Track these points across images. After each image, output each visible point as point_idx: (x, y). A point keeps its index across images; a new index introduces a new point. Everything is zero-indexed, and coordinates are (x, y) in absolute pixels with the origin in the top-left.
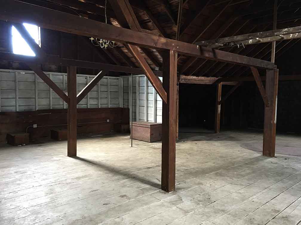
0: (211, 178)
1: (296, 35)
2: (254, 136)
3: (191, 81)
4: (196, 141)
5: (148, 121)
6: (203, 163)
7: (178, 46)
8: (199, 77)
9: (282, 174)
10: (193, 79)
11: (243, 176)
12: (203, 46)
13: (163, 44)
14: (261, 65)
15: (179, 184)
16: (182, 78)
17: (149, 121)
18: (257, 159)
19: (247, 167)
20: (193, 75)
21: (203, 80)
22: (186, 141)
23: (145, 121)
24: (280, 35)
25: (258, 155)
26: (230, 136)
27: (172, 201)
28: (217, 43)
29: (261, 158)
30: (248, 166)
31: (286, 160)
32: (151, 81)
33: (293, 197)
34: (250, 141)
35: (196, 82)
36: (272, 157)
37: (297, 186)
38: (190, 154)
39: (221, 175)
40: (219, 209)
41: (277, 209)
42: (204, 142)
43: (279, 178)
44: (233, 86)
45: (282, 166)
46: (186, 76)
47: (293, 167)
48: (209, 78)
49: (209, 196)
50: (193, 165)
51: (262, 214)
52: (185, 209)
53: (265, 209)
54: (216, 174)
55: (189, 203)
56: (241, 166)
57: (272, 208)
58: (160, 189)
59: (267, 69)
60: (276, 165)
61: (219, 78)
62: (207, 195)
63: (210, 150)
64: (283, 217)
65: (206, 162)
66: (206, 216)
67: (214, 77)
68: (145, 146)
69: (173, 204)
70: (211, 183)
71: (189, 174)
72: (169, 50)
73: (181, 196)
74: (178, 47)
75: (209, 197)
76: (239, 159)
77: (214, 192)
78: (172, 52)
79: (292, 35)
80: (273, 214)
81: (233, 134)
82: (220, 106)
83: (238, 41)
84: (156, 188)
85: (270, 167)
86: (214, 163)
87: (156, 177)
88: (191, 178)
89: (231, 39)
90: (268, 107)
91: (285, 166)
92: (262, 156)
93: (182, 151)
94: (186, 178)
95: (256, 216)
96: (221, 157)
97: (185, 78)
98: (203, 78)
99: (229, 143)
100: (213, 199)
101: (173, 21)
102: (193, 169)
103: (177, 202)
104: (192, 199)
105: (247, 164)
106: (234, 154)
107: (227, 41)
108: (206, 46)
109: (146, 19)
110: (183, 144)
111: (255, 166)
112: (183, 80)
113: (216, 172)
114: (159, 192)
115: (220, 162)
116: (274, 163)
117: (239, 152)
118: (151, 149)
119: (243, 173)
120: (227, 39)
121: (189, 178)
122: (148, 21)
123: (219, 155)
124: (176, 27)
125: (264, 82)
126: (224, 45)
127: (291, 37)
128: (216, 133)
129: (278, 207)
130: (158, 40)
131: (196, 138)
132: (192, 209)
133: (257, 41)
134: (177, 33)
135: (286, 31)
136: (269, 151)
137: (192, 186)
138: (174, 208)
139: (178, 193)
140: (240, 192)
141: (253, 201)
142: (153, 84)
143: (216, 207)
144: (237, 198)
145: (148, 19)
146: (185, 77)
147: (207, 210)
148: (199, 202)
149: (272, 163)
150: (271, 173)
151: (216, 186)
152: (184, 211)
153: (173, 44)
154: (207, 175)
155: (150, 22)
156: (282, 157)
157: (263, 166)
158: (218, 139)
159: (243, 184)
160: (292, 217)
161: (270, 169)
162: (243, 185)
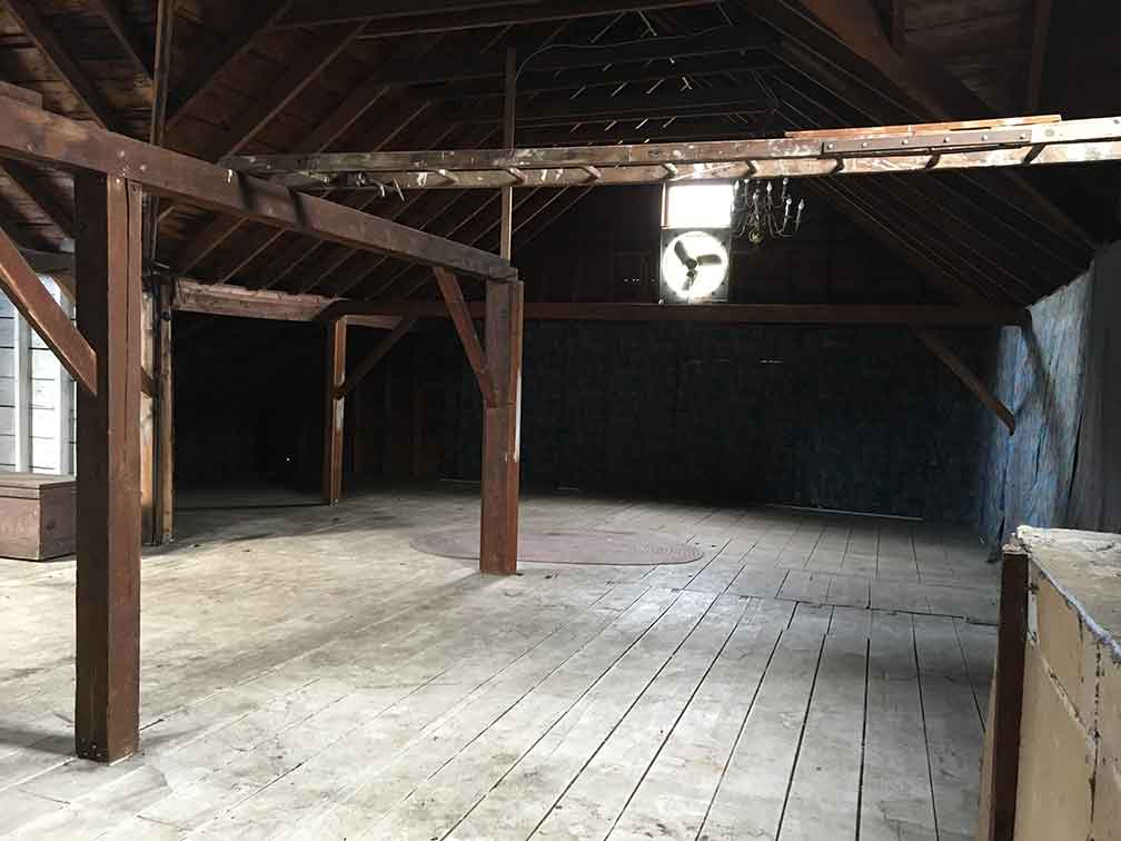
0: (293, 678)
1: (558, 176)
2: (457, 506)
3: (224, 306)
4: (248, 542)
5: (32, 467)
6: (265, 624)
7: (144, 163)
8: (256, 289)
9: (535, 628)
10: (231, 297)
11: (410, 652)
12: (250, 175)
13: (71, 146)
14: (467, 263)
15: (160, 720)
16: (187, 290)
17: (35, 471)
18: (461, 588)
19: (425, 620)
20: (233, 282)
21: (271, 305)
22: (203, 545)
23: (18, 469)
24: (512, 170)
25: (466, 571)
26: (375, 513)
27: (125, 794)
28: (304, 169)
29: (474, 583)
30: (432, 612)
31: (550, 581)
32: (18, 299)
33: (560, 701)
34: (444, 524)
35: (242, 312)
36: (508, 574)
37: (575, 661)
38: (218, 592)
39: (330, 660)
40: (312, 791)
41: (510, 752)
42: (280, 541)
43: (524, 644)
44: (385, 332)
45: (537, 602)
46: (201, 284)
47: (567, 603)
48: (299, 298)
49: (279, 748)
50: (222, 637)
51: (460, 778)
52: (173, 819)
53: (471, 759)
54: (315, 661)
55: (197, 790)
56: (405, 618)
57: (496, 751)
58: (70, 754)
59: (490, 278)
60: (518, 601)
61: (334, 300)
62: (272, 747)
63: (299, 571)
64: (526, 775)
65: (279, 620)
66: (262, 826)
67: (319, 294)
68: (16, 578)
69: (125, 808)
70: (289, 698)
71: (206, 673)
72: (104, 176)
73: (161, 769)
74: (143, 168)
75: (279, 753)
76: (402, 593)
77: (302, 729)
78: (115, 185)
79: (545, 171)
80: (496, 769)
81: (387, 505)
82: (340, 404)
83: (378, 172)
84: (55, 756)
85: (500, 609)
86: (309, 618)
87: (57, 709)
88: (211, 687)
89: (355, 162)
90: (495, 407)
91: (545, 601)
92: (478, 574)
93: (184, 585)
94: (191, 693)
95: (441, 789)
96: (339, 592)
97: (199, 291)
98: (273, 296)
99: (373, 537)
100: (291, 758)
101: (136, 60)
102: (226, 651)
103: (144, 795)
104: (209, 771)
105: (426, 608)
106: (384, 576)
107: (340, 166)
108: (265, 176)
109: (9, 30)
110: (191, 557)
111: (452, 614)
112: (192, 301)
113: (313, 652)
114: (66, 768)
115: (334, 614)
116: (512, 593)
117: (403, 569)
118: (43, 589)
119: (409, 642)
120: (339, 161)
121: (204, 691)
122: (20, 40)
123: (332, 584)
124: (147, 85)
125: (479, 323)
126: (334, 182)
127: (543, 178)
128: (328, 504)
129: (513, 744)
130: (46, 127)
131: (249, 528)
132: (209, 811)
133: (441, 180)
134: (154, 108)
135: (525, 159)
136: (498, 555)
137: (212, 719)
138: (129, 822)
139: (150, 760)
140: (393, 712)
141: (436, 738)
142: (27, 310)
143: (301, 786)
144: (382, 736)
145: (21, 35)
146: (199, 287)
147: (265, 803)
148: (235, 780)
149: (507, 595)
150: (502, 631)
151: (309, 706)
152: (170, 828)
153: (122, 154)
154: (277, 667)
155: (31, 45)
156: (540, 571)
157: (479, 609)
158: (335, 525)
159: (405, 681)
160: (553, 769)
161: (499, 615)
162: (405, 686)
